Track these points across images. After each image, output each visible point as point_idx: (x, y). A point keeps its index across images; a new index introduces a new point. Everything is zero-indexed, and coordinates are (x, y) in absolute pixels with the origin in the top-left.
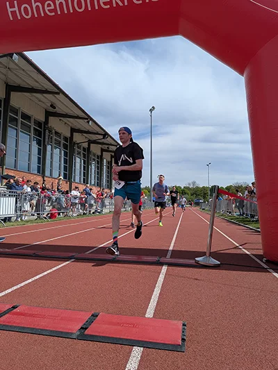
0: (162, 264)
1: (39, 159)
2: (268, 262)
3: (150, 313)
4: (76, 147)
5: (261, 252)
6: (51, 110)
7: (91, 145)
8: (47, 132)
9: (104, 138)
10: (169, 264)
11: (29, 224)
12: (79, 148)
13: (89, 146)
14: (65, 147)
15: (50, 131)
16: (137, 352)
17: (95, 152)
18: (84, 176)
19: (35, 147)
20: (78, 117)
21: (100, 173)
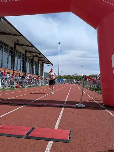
0: (62, 107)
1: (12, 63)
2: (105, 106)
3: (56, 127)
4: (27, 58)
5: (102, 102)
6: (17, 42)
7: (34, 57)
9: (39, 55)
10: (65, 107)
11: (7, 90)
12: (29, 59)
13: (33, 58)
14: (23, 58)
15: (16, 52)
16: (50, 143)
17: (35, 60)
18: (31, 70)
19: (10, 58)
20: (28, 46)
21: (37, 69)
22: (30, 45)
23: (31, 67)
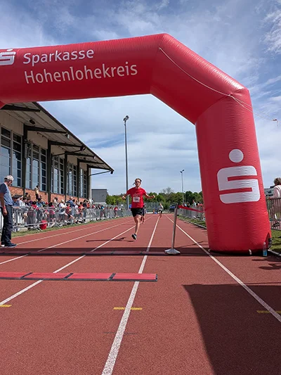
1: (19, 172)
3: (140, 272)
4: (53, 159)
6: (31, 124)
7: (68, 156)
8: (26, 145)
9: (81, 150)
10: (148, 255)
12: (56, 159)
13: (66, 157)
14: (43, 159)
15: (29, 145)
17: (71, 163)
18: (62, 187)
19: (15, 161)
20: (56, 131)
21: (77, 183)
22: (60, 128)
23: (62, 178)
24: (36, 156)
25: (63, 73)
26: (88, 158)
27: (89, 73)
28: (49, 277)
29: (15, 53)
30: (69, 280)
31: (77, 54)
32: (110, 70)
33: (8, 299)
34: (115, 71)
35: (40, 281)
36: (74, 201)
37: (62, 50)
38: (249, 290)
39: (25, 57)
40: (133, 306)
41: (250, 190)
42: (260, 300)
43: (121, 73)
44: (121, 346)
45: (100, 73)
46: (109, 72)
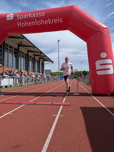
1: (16, 63)
4: (29, 58)
7: (35, 56)
8: (19, 52)
9: (40, 54)
20: (30, 46)
22: (32, 45)
23: (33, 65)
24: (23, 57)
25: (33, 22)
26: (43, 57)
27: (43, 22)
28: (28, 103)
29: (13, 15)
30: (35, 104)
31: (38, 14)
32: (51, 20)
33: (12, 111)
34: (54, 21)
35: (24, 105)
36: (38, 74)
37: (32, 13)
38: (108, 110)
39: (17, 16)
40: (60, 115)
41: (109, 69)
42: (112, 113)
43: (56, 22)
44: (55, 129)
45: (47, 22)
46: (51, 21)
